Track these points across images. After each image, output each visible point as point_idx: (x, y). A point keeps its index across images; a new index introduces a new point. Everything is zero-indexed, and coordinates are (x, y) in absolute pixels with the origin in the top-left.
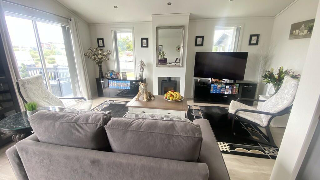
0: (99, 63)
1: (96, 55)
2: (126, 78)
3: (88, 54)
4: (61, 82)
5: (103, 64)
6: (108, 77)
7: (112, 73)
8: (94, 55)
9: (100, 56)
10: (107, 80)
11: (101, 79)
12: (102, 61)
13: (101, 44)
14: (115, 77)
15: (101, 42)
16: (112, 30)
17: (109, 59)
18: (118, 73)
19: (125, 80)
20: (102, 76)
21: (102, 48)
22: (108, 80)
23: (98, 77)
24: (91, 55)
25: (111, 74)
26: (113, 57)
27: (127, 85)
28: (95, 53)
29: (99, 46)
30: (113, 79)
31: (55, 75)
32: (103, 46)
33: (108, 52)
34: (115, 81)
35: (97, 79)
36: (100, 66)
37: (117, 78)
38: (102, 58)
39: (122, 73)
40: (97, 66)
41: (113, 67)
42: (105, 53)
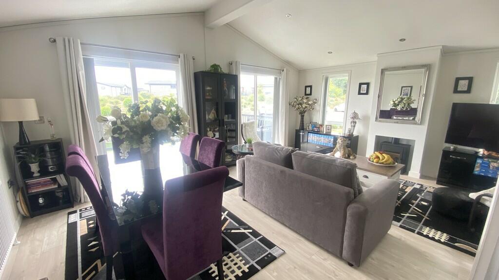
0: (302, 114)
1: (301, 104)
2: (330, 133)
3: (292, 104)
4: (263, 130)
5: (306, 114)
6: (309, 129)
7: (315, 125)
8: (298, 104)
9: (304, 106)
10: (307, 132)
11: (302, 131)
12: (306, 111)
13: (308, 91)
14: (317, 130)
15: (308, 90)
16: (323, 76)
17: (313, 109)
18: (322, 126)
19: (328, 134)
20: (302, 128)
21: (308, 96)
22: (309, 132)
23: (298, 128)
24: (295, 103)
25: (313, 126)
26: (319, 107)
27: (330, 141)
28: (300, 101)
29: (306, 94)
30: (314, 132)
31: (259, 123)
32: (311, 94)
33: (315, 101)
34: (316, 135)
35: (296, 130)
36: (302, 117)
37: (319, 132)
38: (306, 107)
39: (326, 125)
40: (300, 116)
41: (317, 119)
42: (310, 103)
